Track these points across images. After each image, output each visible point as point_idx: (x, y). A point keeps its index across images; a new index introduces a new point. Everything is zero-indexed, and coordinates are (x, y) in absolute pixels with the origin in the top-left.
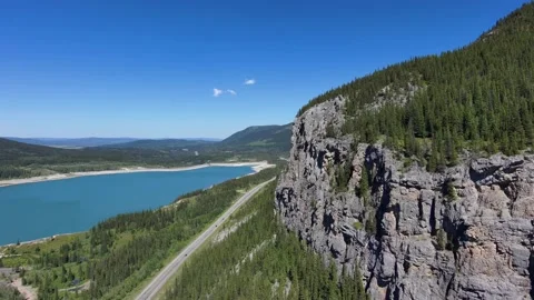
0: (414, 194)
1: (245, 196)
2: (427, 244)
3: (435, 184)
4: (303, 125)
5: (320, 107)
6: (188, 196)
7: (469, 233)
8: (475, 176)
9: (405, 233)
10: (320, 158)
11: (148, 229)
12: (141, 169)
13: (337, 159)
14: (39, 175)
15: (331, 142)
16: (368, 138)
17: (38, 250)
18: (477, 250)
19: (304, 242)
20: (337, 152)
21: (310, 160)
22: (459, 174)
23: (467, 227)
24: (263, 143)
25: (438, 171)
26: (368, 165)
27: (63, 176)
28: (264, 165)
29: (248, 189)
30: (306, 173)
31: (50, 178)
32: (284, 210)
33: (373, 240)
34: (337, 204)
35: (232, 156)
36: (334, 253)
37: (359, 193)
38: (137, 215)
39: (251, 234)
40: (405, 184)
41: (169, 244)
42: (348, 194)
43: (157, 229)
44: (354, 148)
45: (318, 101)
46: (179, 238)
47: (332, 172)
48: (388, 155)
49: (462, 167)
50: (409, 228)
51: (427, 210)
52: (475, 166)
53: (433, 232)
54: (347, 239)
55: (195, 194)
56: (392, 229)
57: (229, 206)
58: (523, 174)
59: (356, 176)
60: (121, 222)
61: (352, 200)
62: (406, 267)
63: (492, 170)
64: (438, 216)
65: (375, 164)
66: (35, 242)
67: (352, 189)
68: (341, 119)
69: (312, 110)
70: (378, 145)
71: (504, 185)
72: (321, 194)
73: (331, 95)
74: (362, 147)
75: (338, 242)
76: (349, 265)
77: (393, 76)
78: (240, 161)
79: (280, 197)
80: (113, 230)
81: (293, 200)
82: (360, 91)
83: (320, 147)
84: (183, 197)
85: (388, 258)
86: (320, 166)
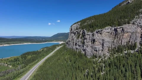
0: (89, 36)
1: (58, 48)
2: (90, 43)
3: (92, 34)
4: (72, 29)
5: (75, 25)
6: (44, 48)
7: (95, 40)
8: (97, 32)
9: (87, 42)
10: (75, 34)
11: (35, 55)
12: (29, 43)
13: (78, 34)
14: (2, 45)
15: (77, 30)
16: (83, 29)
17: (8, 60)
18: (96, 42)
19: (72, 49)
20: (78, 32)
21: (73, 34)
22: (95, 32)
23: (95, 39)
24: (62, 37)
25: (92, 32)
26: (83, 33)
27: (8, 45)
28: (62, 42)
29: (58, 47)
30: (72, 37)
31: (5, 45)
32: (68, 45)
33: (83, 45)
34: (77, 40)
35: (54, 40)
36: (77, 49)
37: (81, 38)
38: (32, 52)
39: (61, 51)
40: (87, 35)
41: (41, 57)
42: (79, 38)
43: (37, 55)
44: (81, 31)
45: (75, 23)
46: (43, 56)
47: (77, 36)
48: (85, 31)
49: (95, 31)
50: (88, 41)
51: (90, 38)
52: (97, 31)
53: (91, 42)
54: (79, 46)
55: (45, 48)
56: (85, 42)
57: (54, 50)
58: (103, 32)
59: (81, 35)
60: (28, 53)
61: (80, 39)
62: (87, 47)
63: (99, 31)
64: (92, 39)
65: (84, 33)
66: (7, 58)
67: (80, 38)
68: (79, 26)
69: (74, 25)
70: (84, 30)
71: (100, 33)
72: (75, 40)
73: (77, 22)
74: (82, 30)
75: (78, 47)
76: (79, 50)
77: (89, 19)
78: (56, 41)
79: (67, 43)
80: (27, 55)
81: (70, 42)
82: (83, 21)
83: (75, 32)
84: (43, 48)
85: (85, 46)
86: (75, 35)
